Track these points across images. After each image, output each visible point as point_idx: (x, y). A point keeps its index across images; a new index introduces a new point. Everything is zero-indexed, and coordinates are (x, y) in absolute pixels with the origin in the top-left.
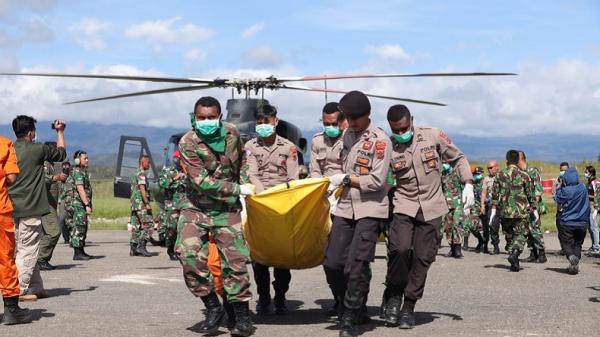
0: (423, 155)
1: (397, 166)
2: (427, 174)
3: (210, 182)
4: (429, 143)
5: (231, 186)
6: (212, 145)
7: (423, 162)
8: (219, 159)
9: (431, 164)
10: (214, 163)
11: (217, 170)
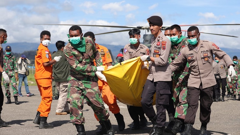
0: (202, 54)
1: (189, 58)
2: (203, 64)
3: (80, 67)
4: (206, 49)
5: (92, 68)
6: (79, 49)
7: (202, 58)
8: (83, 56)
9: (206, 59)
10: (81, 57)
11: (83, 61)
